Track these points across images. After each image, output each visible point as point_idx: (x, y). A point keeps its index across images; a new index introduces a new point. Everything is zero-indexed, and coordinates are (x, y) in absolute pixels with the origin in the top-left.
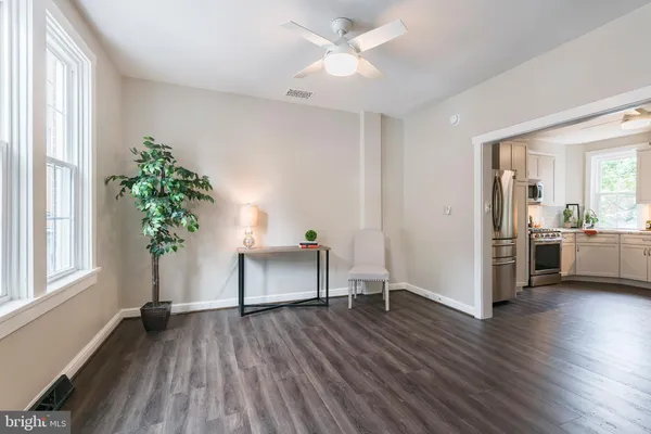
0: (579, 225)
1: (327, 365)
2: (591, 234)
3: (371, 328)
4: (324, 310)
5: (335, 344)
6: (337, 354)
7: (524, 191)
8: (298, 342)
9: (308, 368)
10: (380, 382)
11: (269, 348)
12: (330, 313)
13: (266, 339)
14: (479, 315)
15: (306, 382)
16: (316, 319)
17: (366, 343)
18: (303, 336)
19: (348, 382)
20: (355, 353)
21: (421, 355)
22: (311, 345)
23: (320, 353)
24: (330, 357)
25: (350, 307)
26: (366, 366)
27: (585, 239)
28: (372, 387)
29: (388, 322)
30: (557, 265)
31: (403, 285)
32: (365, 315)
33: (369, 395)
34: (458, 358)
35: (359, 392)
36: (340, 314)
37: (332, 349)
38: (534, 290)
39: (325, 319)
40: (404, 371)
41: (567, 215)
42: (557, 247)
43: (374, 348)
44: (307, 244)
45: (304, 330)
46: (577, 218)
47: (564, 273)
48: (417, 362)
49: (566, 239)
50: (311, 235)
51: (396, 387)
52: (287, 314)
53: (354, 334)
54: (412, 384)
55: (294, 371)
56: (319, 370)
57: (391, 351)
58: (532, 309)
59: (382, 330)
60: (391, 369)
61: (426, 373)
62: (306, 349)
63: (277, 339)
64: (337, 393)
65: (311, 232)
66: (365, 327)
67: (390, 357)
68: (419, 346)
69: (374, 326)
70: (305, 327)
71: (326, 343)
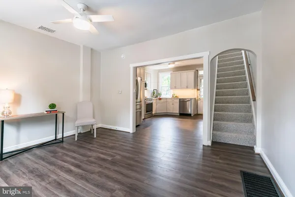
0: (157, 97)
1: (72, 168)
2: (160, 99)
3: (89, 146)
4: (61, 144)
5: (74, 158)
6: (76, 162)
7: (143, 85)
8: (51, 163)
9: (62, 173)
10: (101, 166)
11: (31, 172)
12: (64, 145)
13: (27, 168)
14: (131, 132)
15: (64, 179)
16: (59, 150)
17: (89, 153)
18: (53, 159)
19: (86, 171)
20: (85, 159)
21: (114, 151)
22: (60, 162)
23: (66, 164)
24: (73, 164)
25: (76, 140)
26: (92, 162)
27: (159, 101)
28: (98, 169)
29: (97, 142)
30: (152, 110)
31: (100, 125)
32: (85, 142)
33: (98, 173)
34: (128, 148)
35: (92, 173)
36: (71, 144)
37: (73, 160)
38: (146, 120)
39: (63, 148)
40: (110, 159)
41: (154, 93)
42: (152, 104)
43: (94, 154)
44: (50, 111)
45: (52, 157)
46: (156, 94)
47: (153, 113)
48: (114, 154)
49: (154, 102)
50: (53, 106)
51: (108, 166)
52: (38, 152)
53: (82, 151)
54: (113, 163)
55: (54, 177)
56: (69, 171)
57: (102, 153)
58: (146, 126)
59: (95, 146)
60: (104, 160)
61: (118, 157)
62: (58, 165)
63: (36, 166)
64: (82, 177)
65: (53, 104)
66: (86, 147)
67: (102, 156)
68: (112, 148)
69: (91, 145)
70: (52, 155)
71: (69, 159)
